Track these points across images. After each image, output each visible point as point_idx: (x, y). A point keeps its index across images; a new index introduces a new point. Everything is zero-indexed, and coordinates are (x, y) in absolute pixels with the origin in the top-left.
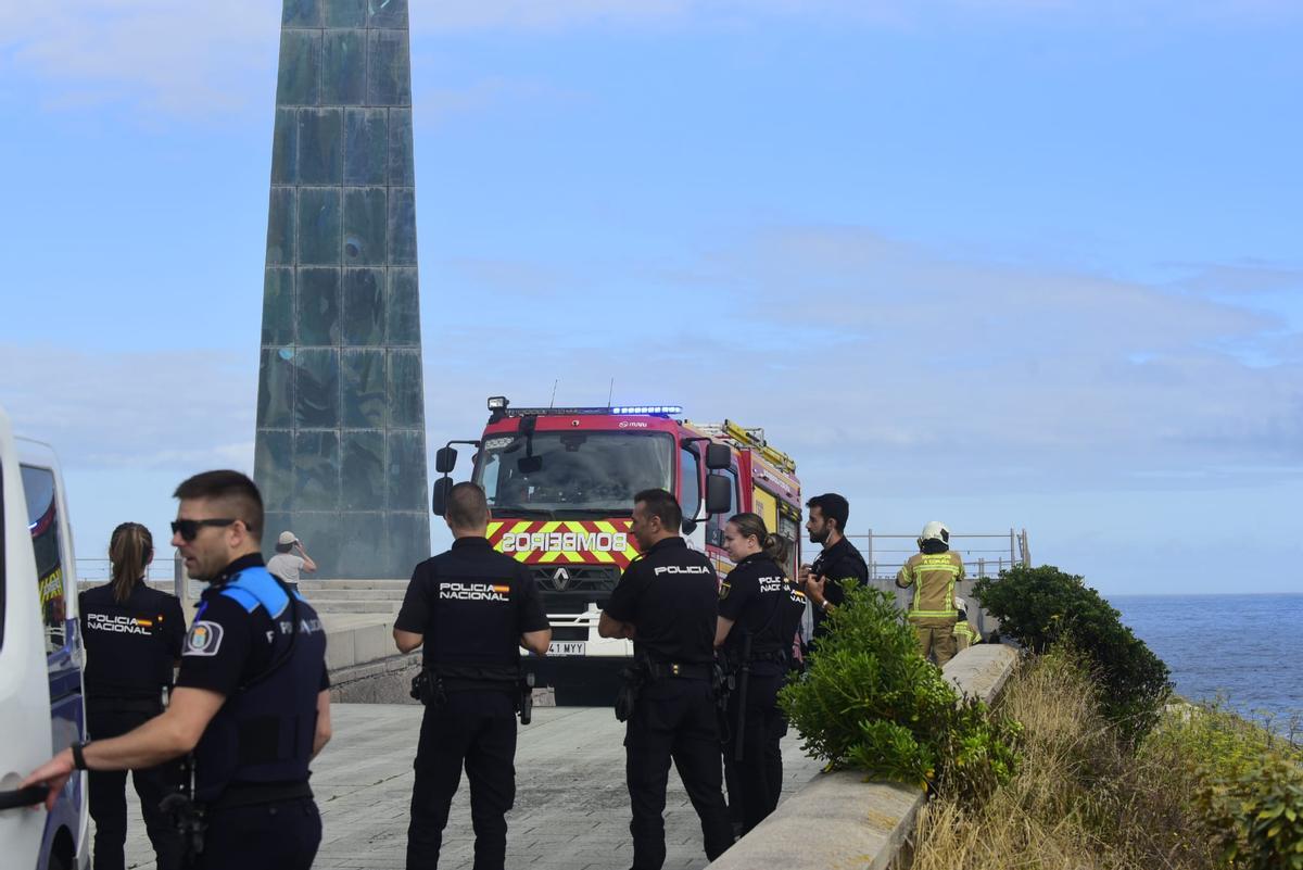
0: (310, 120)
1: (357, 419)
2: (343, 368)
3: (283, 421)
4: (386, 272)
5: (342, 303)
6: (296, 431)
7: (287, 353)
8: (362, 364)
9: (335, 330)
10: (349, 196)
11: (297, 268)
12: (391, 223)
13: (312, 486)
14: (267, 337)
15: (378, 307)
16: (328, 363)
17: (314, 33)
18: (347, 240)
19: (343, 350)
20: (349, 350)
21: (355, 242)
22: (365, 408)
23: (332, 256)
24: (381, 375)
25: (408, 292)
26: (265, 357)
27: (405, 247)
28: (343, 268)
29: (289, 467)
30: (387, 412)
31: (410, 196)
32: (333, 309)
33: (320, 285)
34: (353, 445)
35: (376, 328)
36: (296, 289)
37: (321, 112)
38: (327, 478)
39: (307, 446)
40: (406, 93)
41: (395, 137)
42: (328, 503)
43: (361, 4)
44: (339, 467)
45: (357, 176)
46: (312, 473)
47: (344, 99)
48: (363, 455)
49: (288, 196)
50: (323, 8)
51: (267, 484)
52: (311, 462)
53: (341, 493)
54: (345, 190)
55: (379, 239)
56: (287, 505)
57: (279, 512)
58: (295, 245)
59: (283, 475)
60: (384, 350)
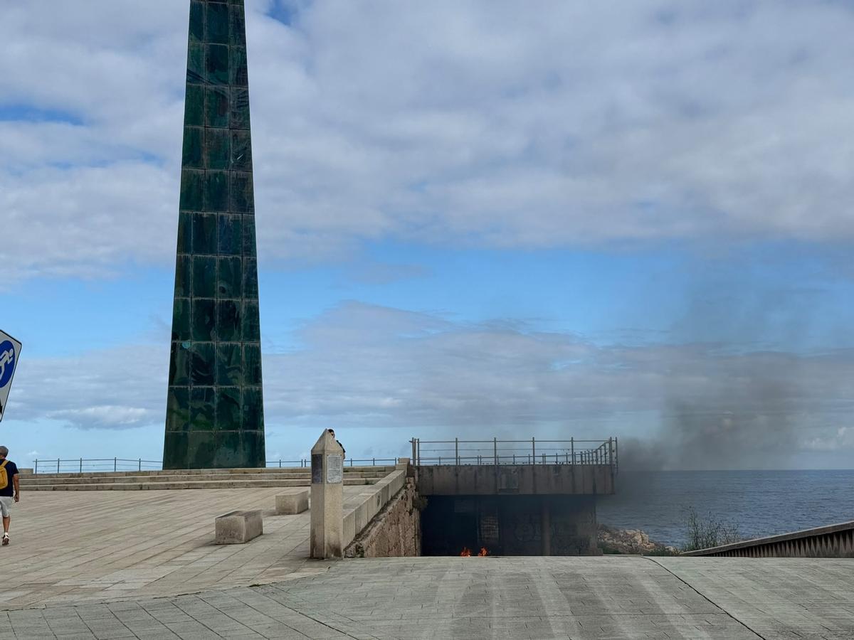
0: (199, 219)
1: (225, 381)
2: (218, 353)
3: (184, 382)
4: (242, 302)
5: (217, 318)
6: (191, 387)
7: (187, 345)
8: (228, 351)
9: (213, 333)
10: (221, 261)
11: (192, 299)
12: (244, 276)
13: (200, 418)
14: (175, 336)
15: (237, 320)
16: (209, 351)
17: (201, 172)
18: (220, 284)
19: (218, 343)
20: (221, 344)
21: (224, 285)
22: (230, 375)
23: (212, 294)
24: (239, 358)
25: (254, 313)
26: (174, 347)
27: (251, 289)
28: (218, 300)
29: (187, 408)
30: (242, 377)
31: (255, 262)
32: (212, 322)
33: (205, 309)
34: (223, 395)
35: (236, 332)
36: (192, 310)
37: (205, 215)
38: (208, 413)
39: (197, 396)
40: (252, 206)
41: (246, 229)
42: (209, 426)
43: (226, 157)
44: (215, 407)
45: (225, 250)
46: (200, 410)
47: (218, 208)
48: (228, 400)
49: (187, 260)
50: (205, 158)
51: (175, 416)
52: (199, 404)
53: (216, 421)
54: (219, 258)
55: (238, 284)
56: (186, 427)
57: (181, 431)
58: (191, 286)
59: (183, 411)
60: (240, 344)
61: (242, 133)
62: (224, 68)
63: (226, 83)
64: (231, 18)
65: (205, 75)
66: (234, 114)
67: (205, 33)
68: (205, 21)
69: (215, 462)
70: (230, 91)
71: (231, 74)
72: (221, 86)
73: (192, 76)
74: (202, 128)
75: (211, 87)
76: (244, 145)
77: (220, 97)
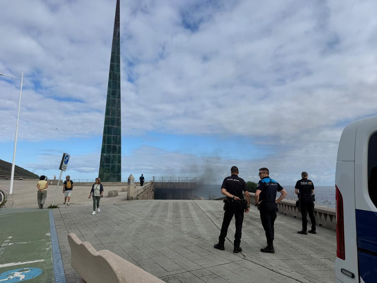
0: (108, 127)
1: (113, 163)
2: (111, 157)
3: (104, 163)
4: (117, 146)
5: (112, 149)
6: (105, 164)
7: (104, 155)
8: (114, 156)
9: (110, 152)
10: (113, 136)
11: (106, 145)
12: (118, 140)
13: (107, 171)
14: (102, 153)
15: (116, 150)
16: (110, 156)
17: (109, 117)
18: (112, 142)
19: (111, 154)
20: (112, 155)
21: (114, 142)
22: (114, 161)
23: (111, 143)
24: (116, 158)
25: (120, 148)
26: (101, 155)
27: (120, 143)
28: (112, 145)
29: (104, 168)
30: (117, 162)
31: (121, 137)
32: (111, 149)
33: (109, 147)
34: (112, 166)
35: (116, 152)
36: (106, 147)
37: (110, 126)
38: (109, 170)
39: (106, 166)
40: (120, 125)
41: (119, 130)
42: (109, 173)
43: (115, 114)
44: (110, 168)
45: (114, 134)
46: (107, 169)
47: (113, 125)
48: (113, 167)
49: (105, 136)
50: (110, 114)
51: (101, 170)
52: (107, 168)
53: (110, 171)
54: (112, 136)
55: (117, 141)
56: (103, 173)
57: (102, 174)
58: (106, 142)
59: (103, 169)
60: (117, 155)
61: (119, 109)
62: (115, 95)
63: (115, 98)
64: (117, 84)
65: (111, 96)
66: (117, 105)
67: (111, 87)
68: (111, 84)
69: (110, 181)
70: (116, 100)
71: (117, 96)
72: (114, 99)
73: (108, 96)
74: (110, 107)
75: (112, 99)
76: (119, 112)
77: (114, 101)
